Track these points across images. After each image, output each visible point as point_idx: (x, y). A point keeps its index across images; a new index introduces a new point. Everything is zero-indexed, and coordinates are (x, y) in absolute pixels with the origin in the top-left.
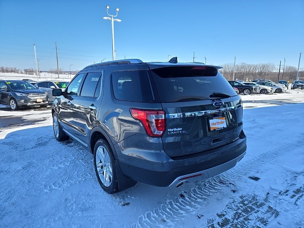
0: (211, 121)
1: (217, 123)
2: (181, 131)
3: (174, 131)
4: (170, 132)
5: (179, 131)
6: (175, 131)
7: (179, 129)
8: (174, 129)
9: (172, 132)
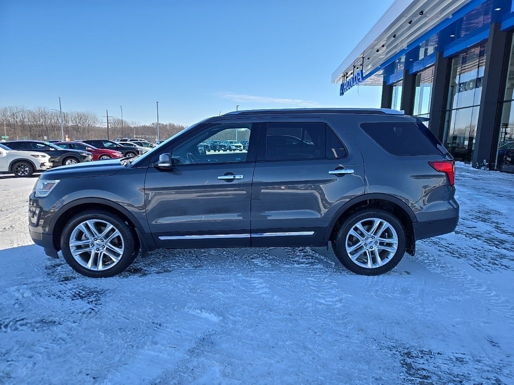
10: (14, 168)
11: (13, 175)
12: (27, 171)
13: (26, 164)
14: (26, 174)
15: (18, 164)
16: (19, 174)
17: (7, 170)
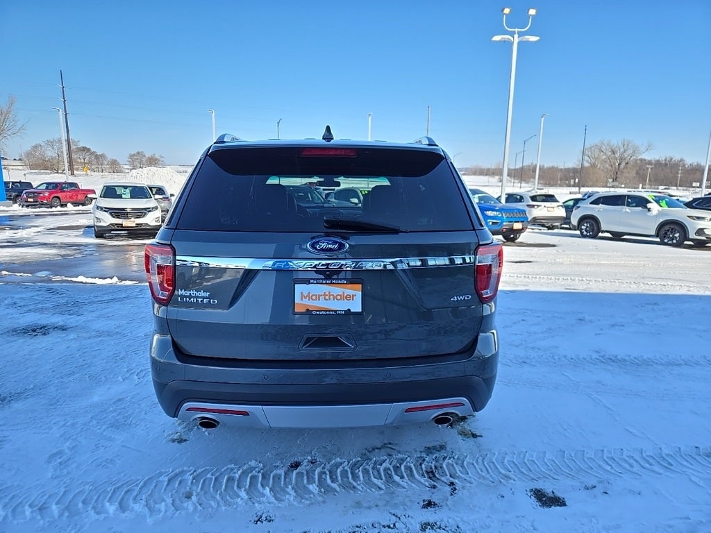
0: (299, 288)
1: (325, 295)
2: (206, 298)
3: (190, 297)
4: (182, 297)
5: (204, 298)
6: (194, 297)
7: (202, 294)
8: (192, 292)
9: (186, 297)
10: (662, 232)
11: (658, 240)
12: (676, 237)
13: (677, 228)
14: (675, 241)
15: (667, 228)
16: (666, 241)
17: (653, 233)
